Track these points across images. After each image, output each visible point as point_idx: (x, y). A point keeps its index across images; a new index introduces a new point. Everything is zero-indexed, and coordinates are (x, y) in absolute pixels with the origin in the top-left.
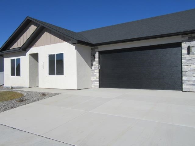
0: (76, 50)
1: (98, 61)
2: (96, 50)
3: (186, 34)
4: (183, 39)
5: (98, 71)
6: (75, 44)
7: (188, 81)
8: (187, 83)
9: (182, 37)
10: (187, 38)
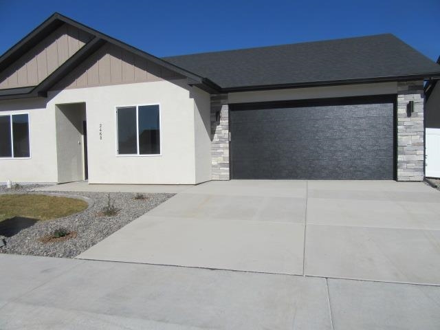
0: (193, 99)
1: (228, 124)
2: (222, 101)
3: (406, 80)
4: (400, 89)
5: (228, 145)
6: (191, 85)
7: (408, 162)
8: (405, 166)
9: (399, 85)
10: (406, 88)
